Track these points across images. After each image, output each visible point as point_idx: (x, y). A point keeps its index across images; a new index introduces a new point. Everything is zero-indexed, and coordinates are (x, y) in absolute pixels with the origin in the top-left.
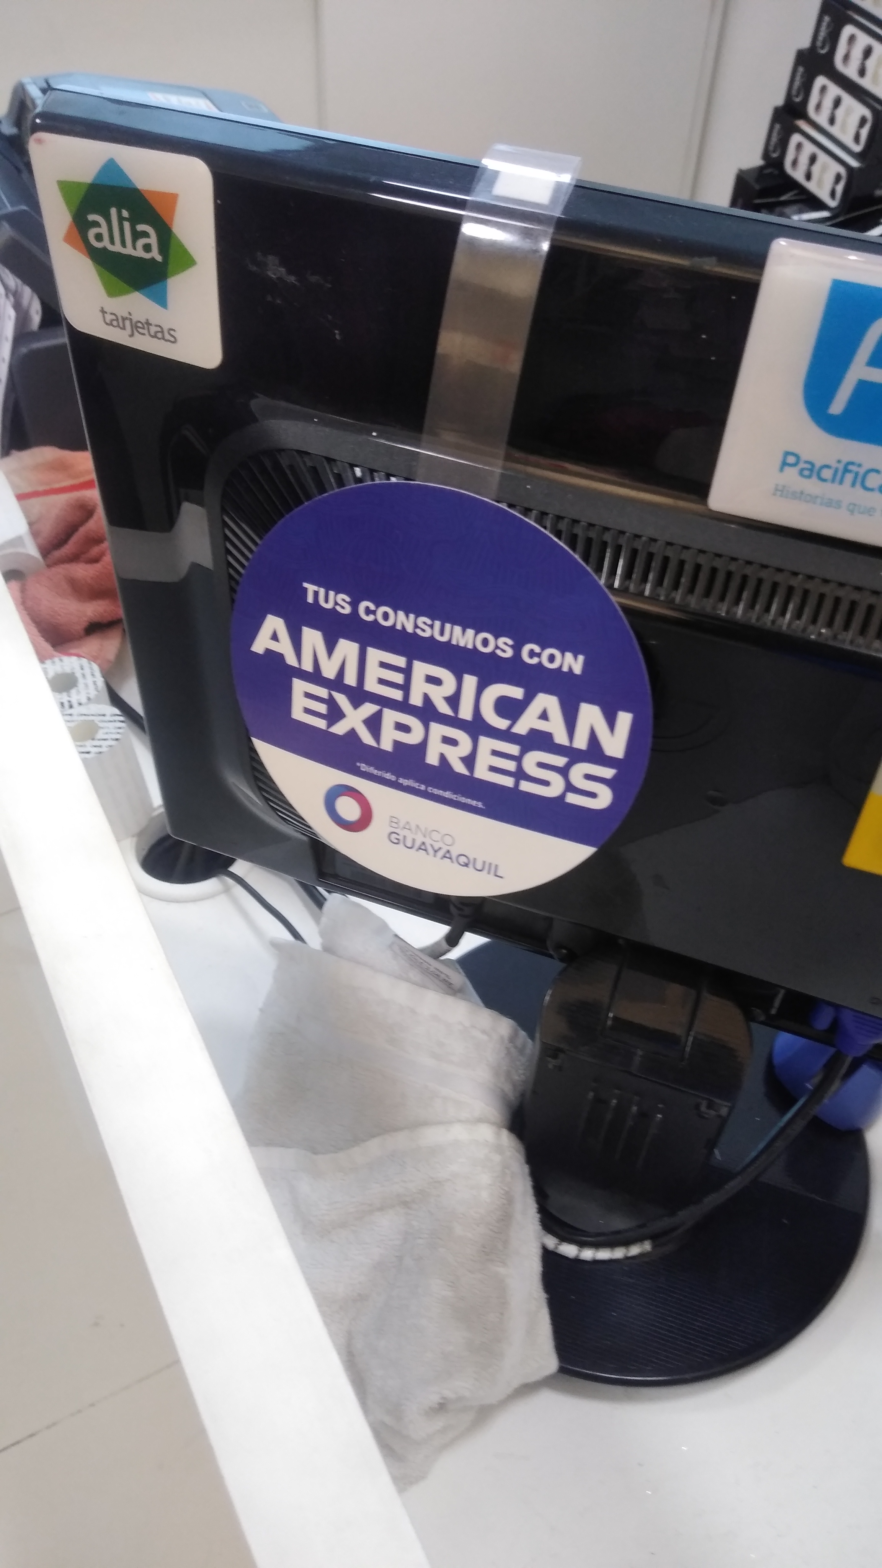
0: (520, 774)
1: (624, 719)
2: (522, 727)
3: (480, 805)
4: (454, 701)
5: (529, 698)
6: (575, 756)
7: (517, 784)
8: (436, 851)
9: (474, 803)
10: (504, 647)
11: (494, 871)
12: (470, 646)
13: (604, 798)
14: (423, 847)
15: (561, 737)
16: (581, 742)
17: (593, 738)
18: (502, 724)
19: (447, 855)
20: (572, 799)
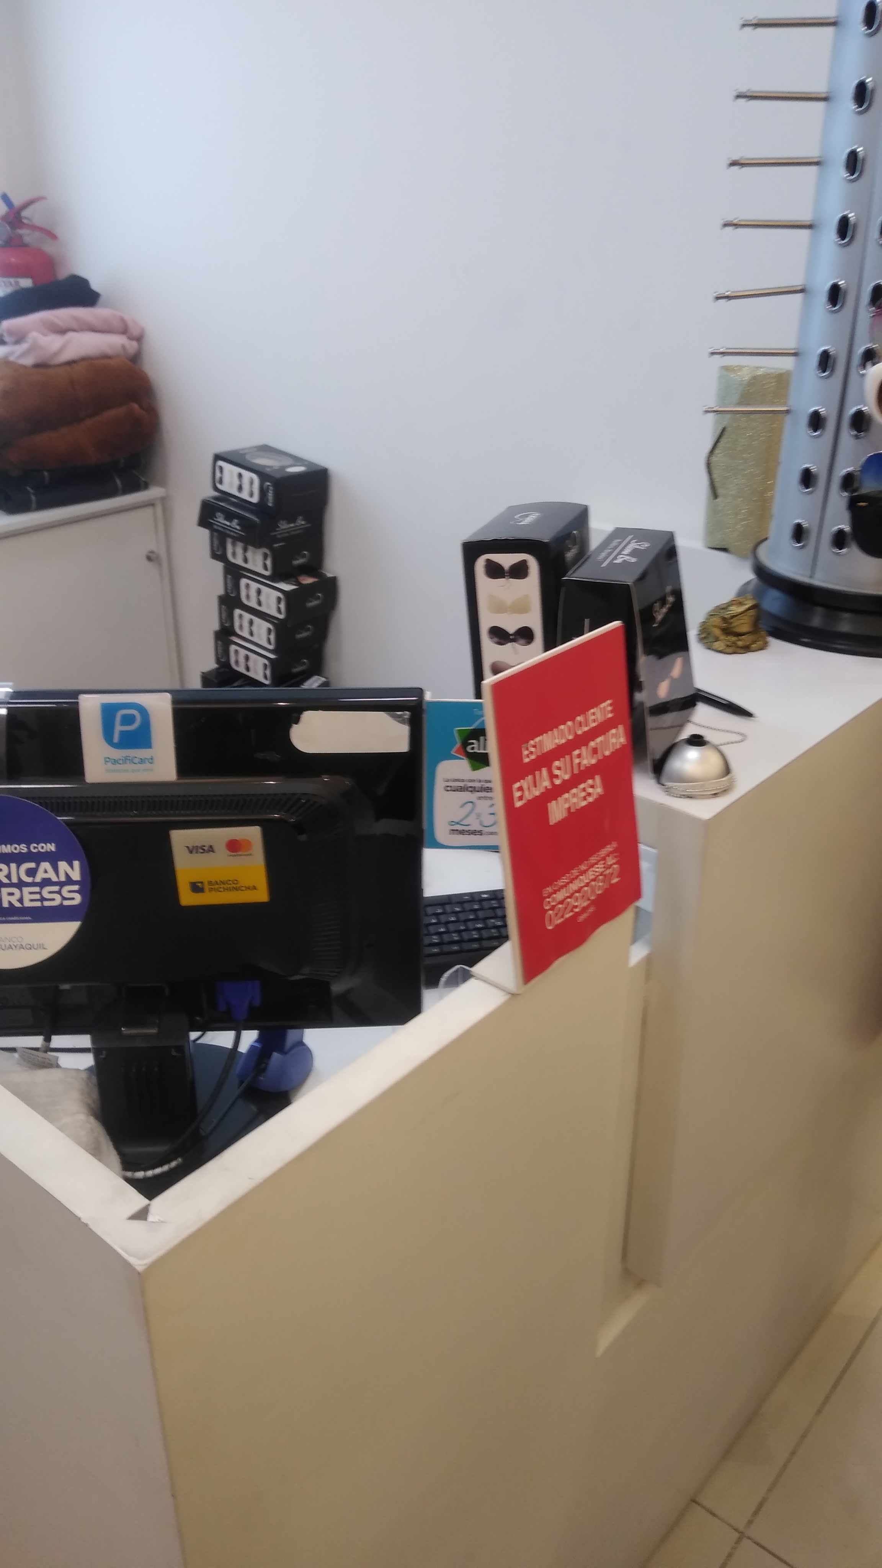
0: (43, 899)
1: (76, 864)
2: (38, 879)
3: (30, 918)
4: (8, 876)
5: (38, 865)
6: (62, 884)
7: (42, 904)
8: (15, 947)
9: (27, 918)
10: (23, 848)
11: (42, 947)
12: (10, 852)
13: (78, 899)
14: (10, 947)
15: (54, 878)
16: (63, 878)
17: (67, 875)
18: (29, 880)
19: (22, 947)
20: (66, 903)
